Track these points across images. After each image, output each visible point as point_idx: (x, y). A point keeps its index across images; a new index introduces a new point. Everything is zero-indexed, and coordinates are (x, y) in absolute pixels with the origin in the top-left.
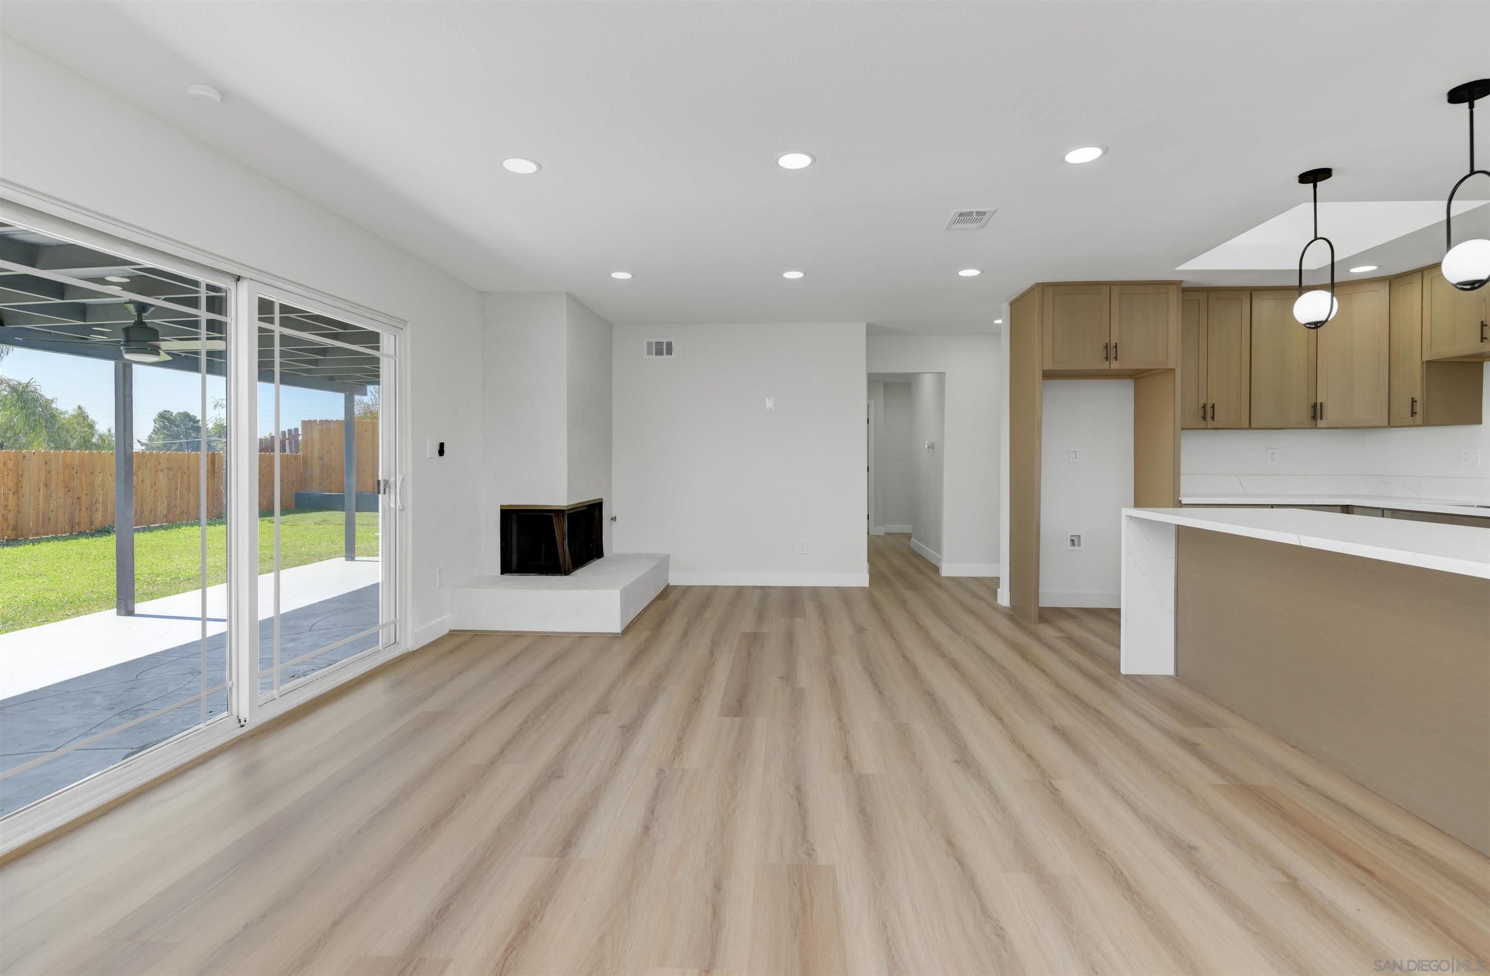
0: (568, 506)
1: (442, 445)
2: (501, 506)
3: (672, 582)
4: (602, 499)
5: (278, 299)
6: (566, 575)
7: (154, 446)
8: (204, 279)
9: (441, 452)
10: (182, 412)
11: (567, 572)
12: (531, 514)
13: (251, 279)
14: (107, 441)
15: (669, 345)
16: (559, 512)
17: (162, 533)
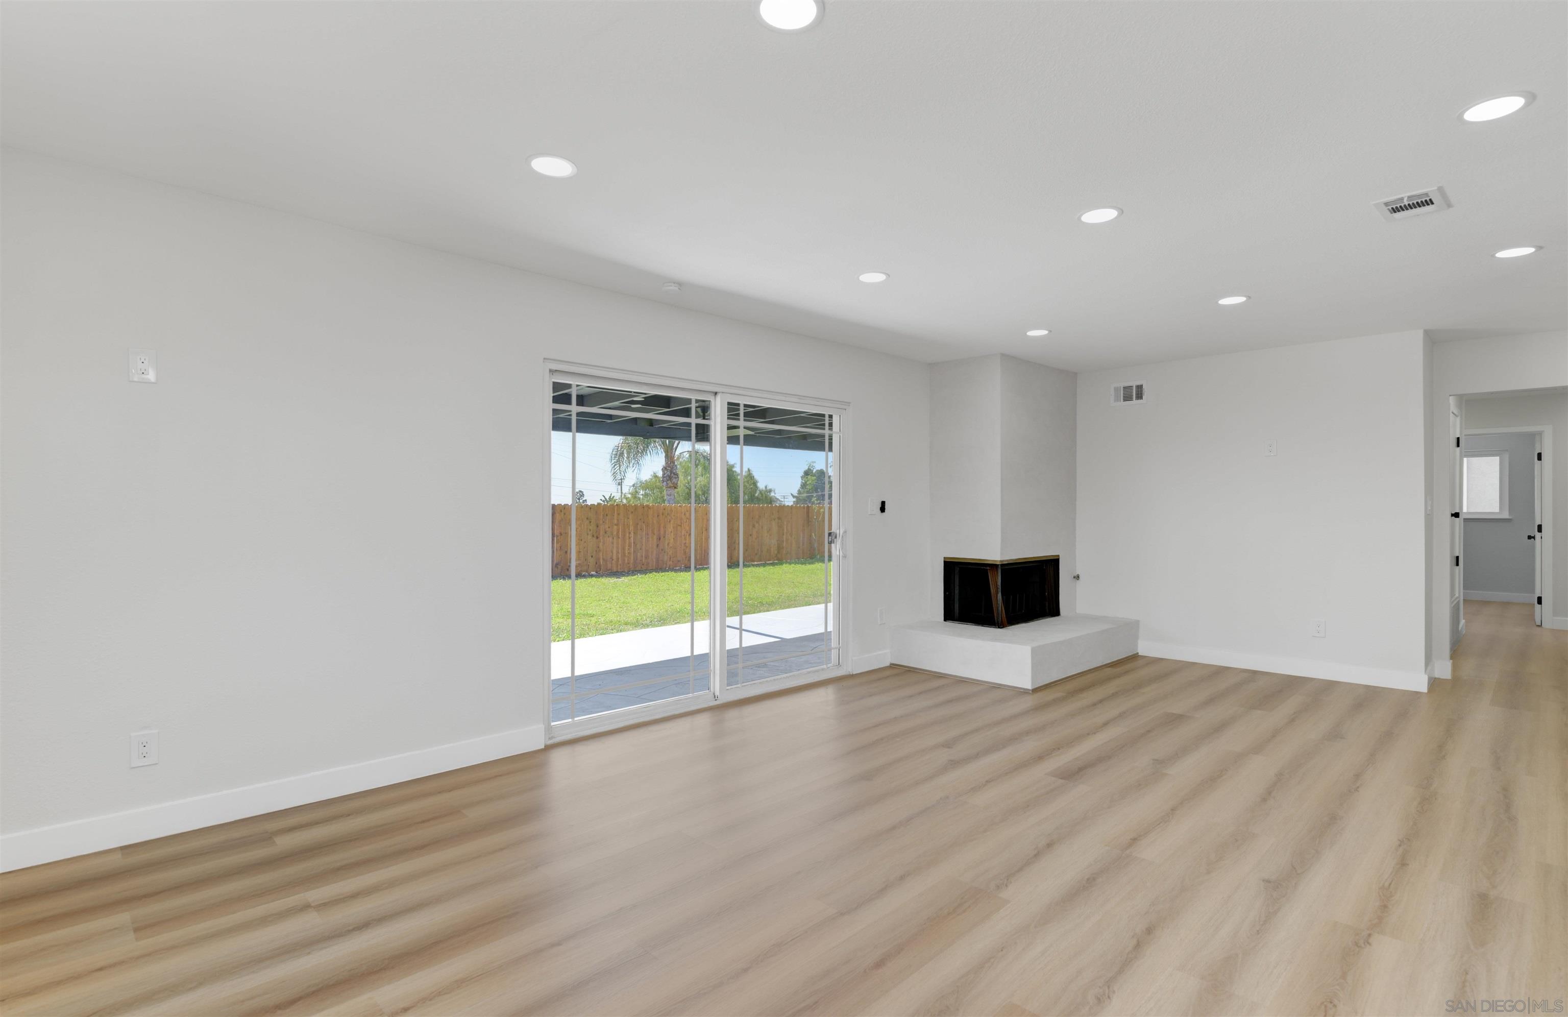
0: (1001, 561)
1: (883, 503)
2: (944, 558)
3: (1142, 651)
4: (1058, 556)
5: (742, 401)
6: (999, 628)
7: (801, 498)
8: (693, 397)
9: (883, 509)
10: (819, 469)
11: (1001, 625)
12: (970, 566)
13: (723, 393)
14: (764, 495)
15: (1140, 388)
16: (993, 566)
17: (793, 567)
